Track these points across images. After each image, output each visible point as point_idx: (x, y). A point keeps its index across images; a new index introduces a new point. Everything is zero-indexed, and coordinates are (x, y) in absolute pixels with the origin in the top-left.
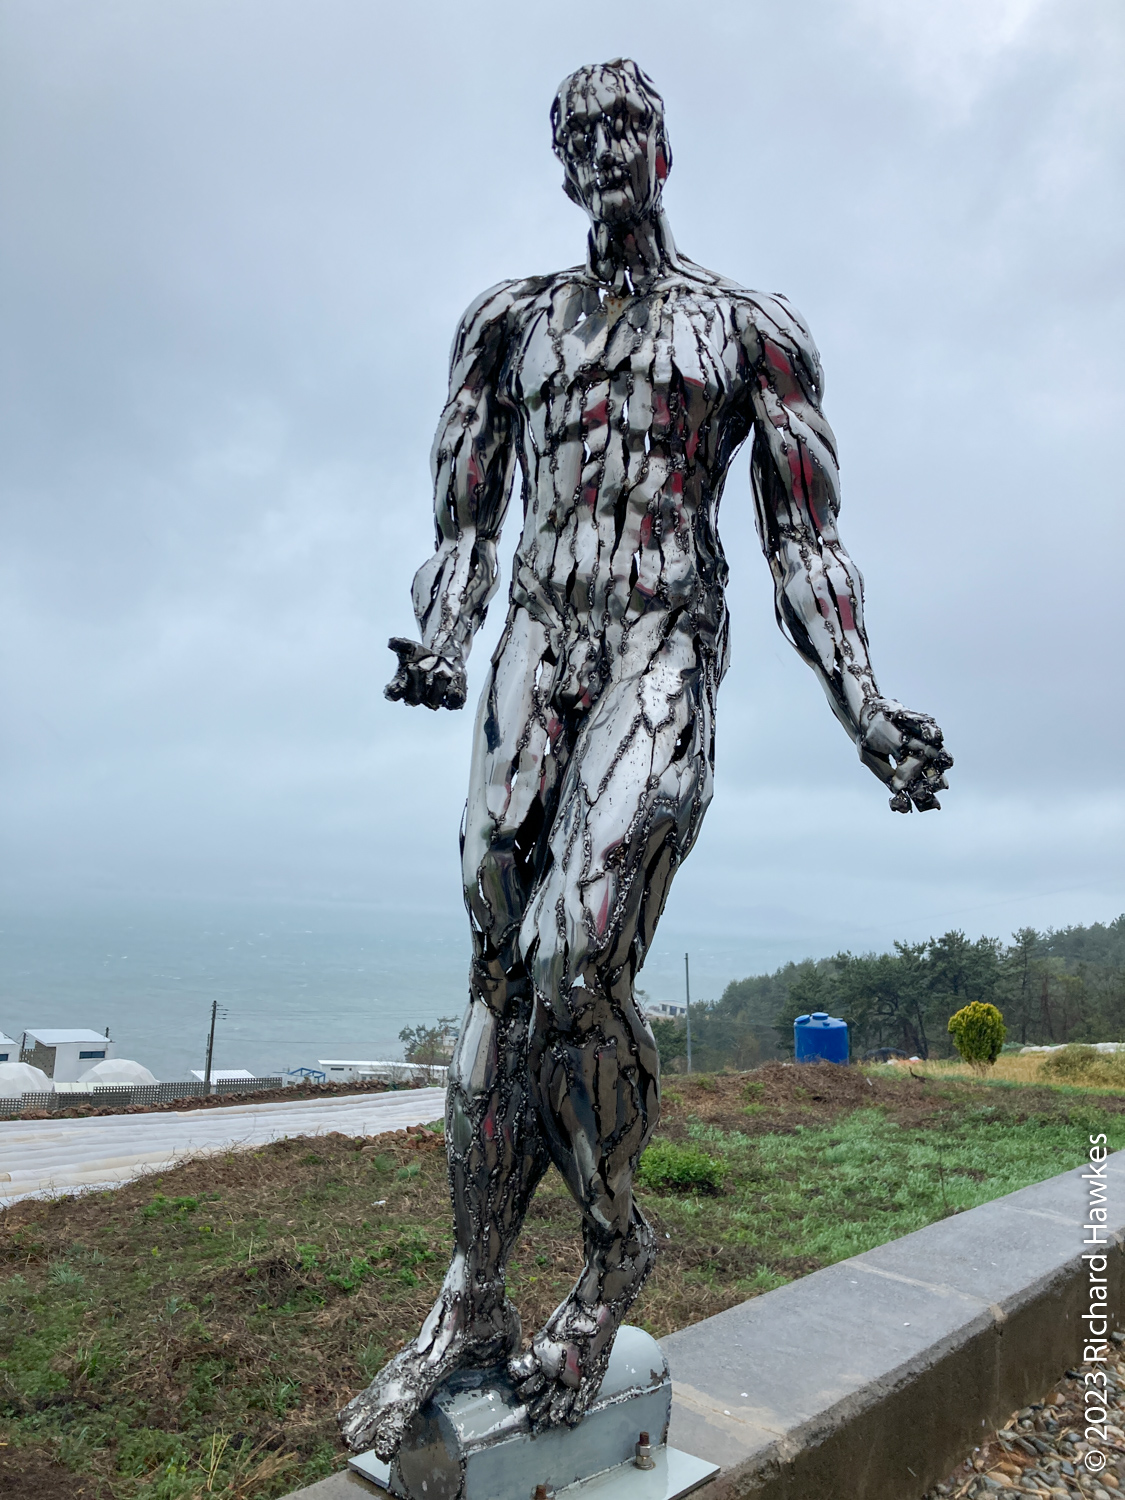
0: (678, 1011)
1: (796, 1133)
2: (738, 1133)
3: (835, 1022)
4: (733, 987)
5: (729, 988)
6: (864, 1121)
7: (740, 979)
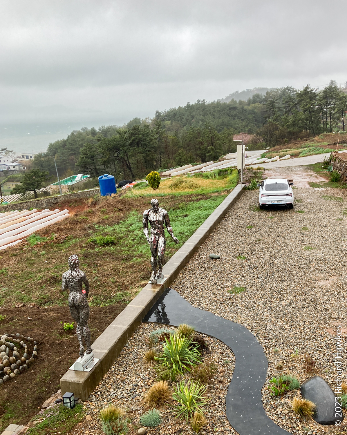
0: (29, 157)
1: (121, 223)
2: (107, 226)
3: (111, 177)
4: (51, 145)
5: (49, 146)
6: (133, 215)
7: (53, 142)
